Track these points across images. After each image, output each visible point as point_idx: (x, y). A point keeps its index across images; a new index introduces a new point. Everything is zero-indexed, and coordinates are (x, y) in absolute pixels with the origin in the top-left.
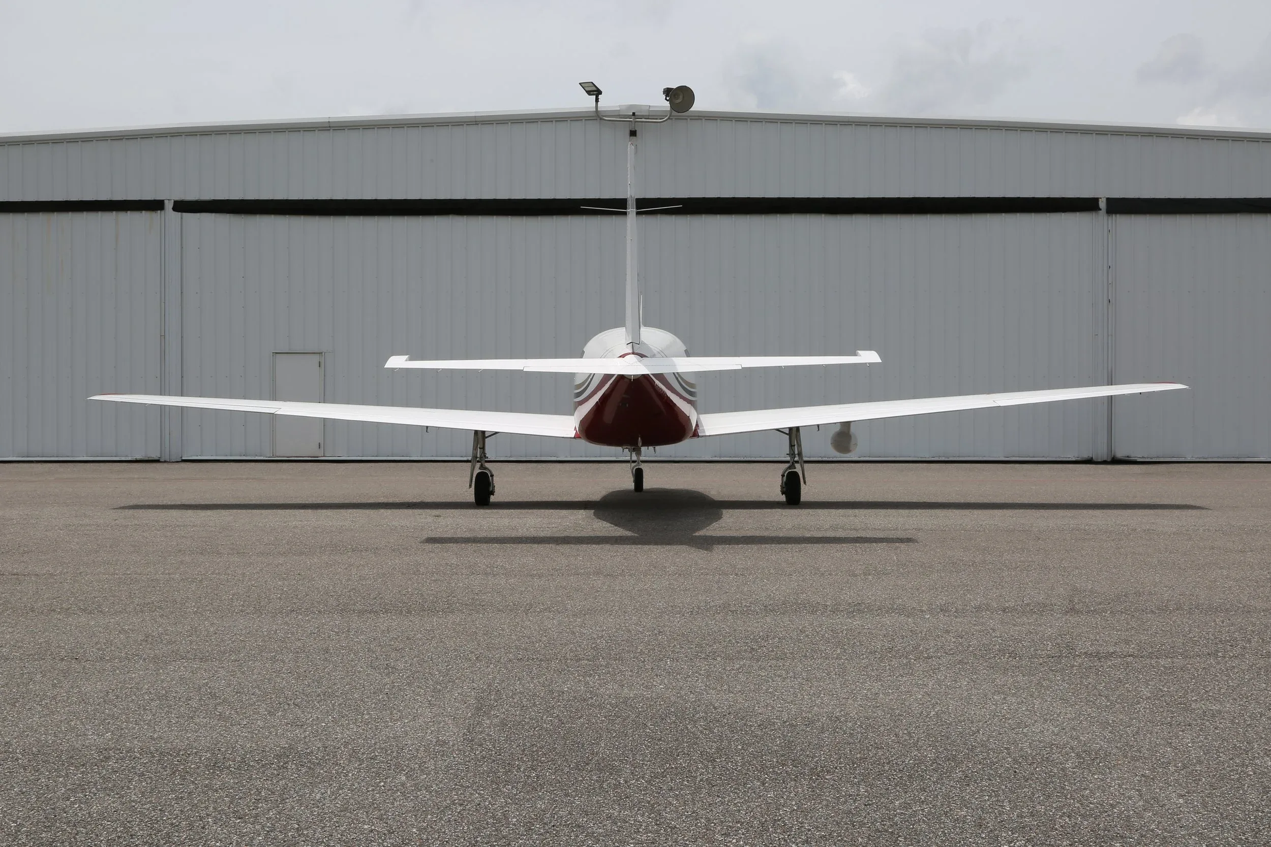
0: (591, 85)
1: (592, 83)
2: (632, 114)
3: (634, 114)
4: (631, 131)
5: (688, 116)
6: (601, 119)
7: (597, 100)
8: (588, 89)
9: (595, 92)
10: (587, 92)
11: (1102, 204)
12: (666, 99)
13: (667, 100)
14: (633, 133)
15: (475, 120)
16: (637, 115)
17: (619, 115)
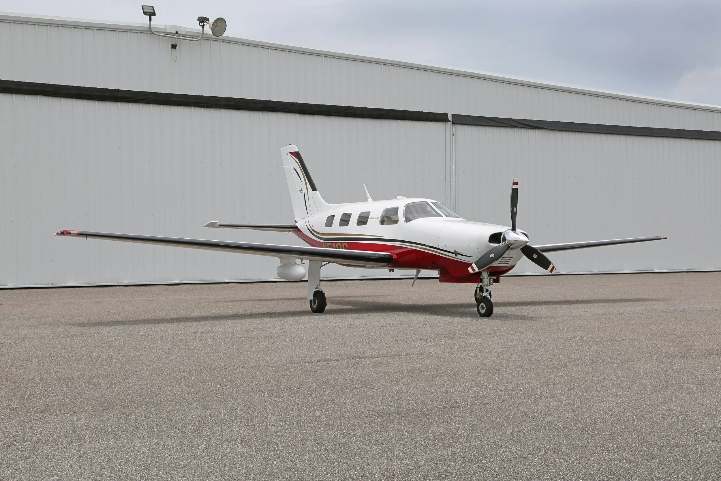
0: (152, 8)
1: (153, 7)
2: (175, 32)
3: (177, 33)
4: (172, 44)
5: (222, 40)
6: (153, 33)
7: (150, 19)
8: (145, 10)
9: (150, 13)
10: (144, 12)
11: (450, 118)
12: (199, 24)
13: (201, 26)
14: (174, 46)
15: (57, 23)
16: (179, 34)
17: (165, 32)
